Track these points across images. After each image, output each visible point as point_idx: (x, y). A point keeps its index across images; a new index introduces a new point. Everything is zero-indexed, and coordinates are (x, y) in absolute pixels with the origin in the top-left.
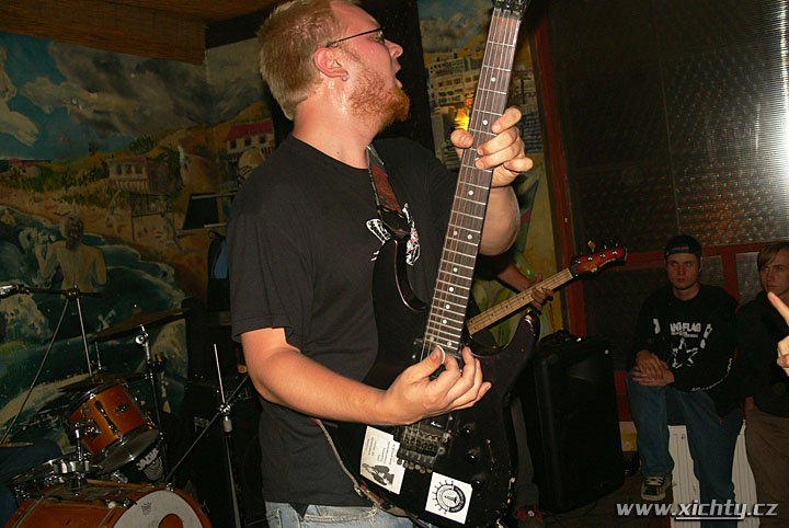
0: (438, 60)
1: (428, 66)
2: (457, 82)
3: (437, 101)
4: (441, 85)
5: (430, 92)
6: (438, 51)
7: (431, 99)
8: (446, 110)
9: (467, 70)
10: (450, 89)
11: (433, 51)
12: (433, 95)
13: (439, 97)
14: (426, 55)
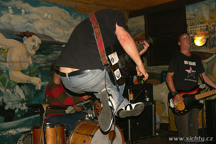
0: (191, 22)
1: (188, 23)
2: (196, 28)
3: (190, 33)
4: (191, 28)
5: (188, 30)
6: (191, 19)
7: (188, 32)
8: (192, 35)
9: (198, 24)
10: (193, 29)
11: (189, 20)
12: (189, 31)
13: (190, 32)
14: (187, 20)
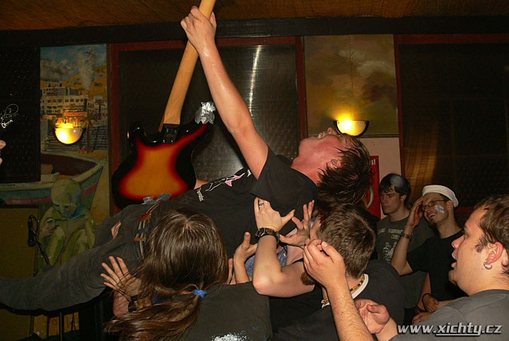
0: (49, 86)
1: (42, 88)
2: (60, 101)
3: (46, 111)
4: (49, 101)
5: (42, 105)
6: (50, 80)
7: (42, 109)
8: (50, 117)
9: (67, 94)
10: (54, 105)
11: (46, 80)
12: (43, 107)
13: (46, 109)
14: (42, 82)
